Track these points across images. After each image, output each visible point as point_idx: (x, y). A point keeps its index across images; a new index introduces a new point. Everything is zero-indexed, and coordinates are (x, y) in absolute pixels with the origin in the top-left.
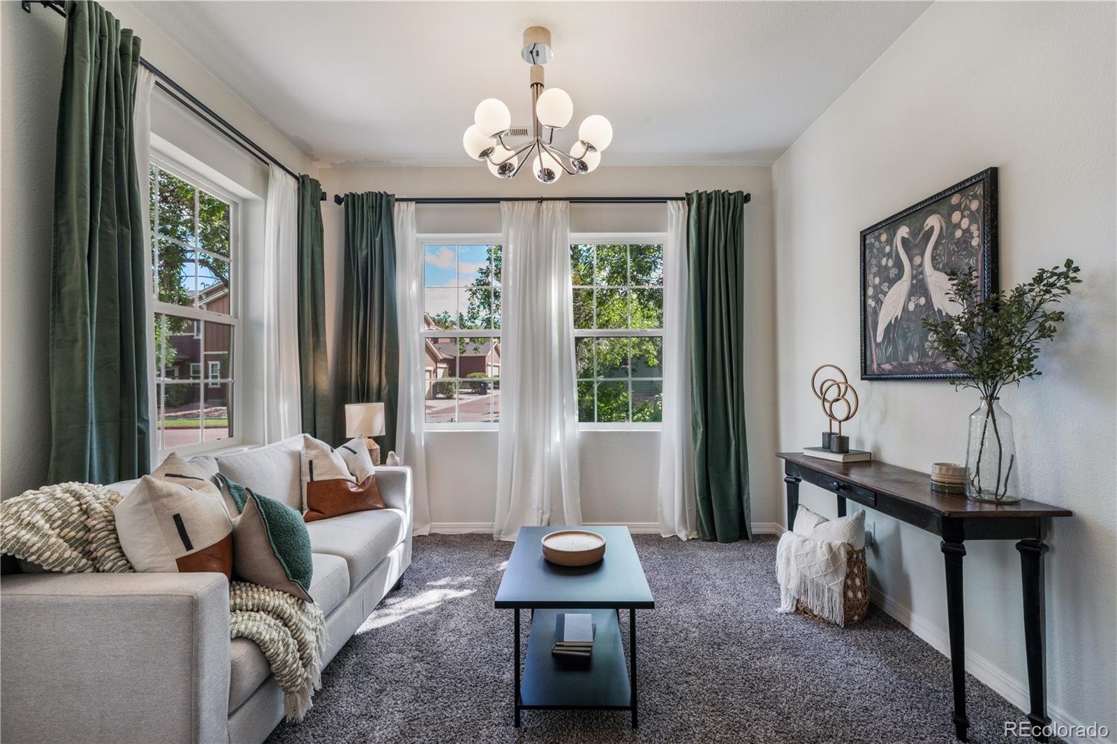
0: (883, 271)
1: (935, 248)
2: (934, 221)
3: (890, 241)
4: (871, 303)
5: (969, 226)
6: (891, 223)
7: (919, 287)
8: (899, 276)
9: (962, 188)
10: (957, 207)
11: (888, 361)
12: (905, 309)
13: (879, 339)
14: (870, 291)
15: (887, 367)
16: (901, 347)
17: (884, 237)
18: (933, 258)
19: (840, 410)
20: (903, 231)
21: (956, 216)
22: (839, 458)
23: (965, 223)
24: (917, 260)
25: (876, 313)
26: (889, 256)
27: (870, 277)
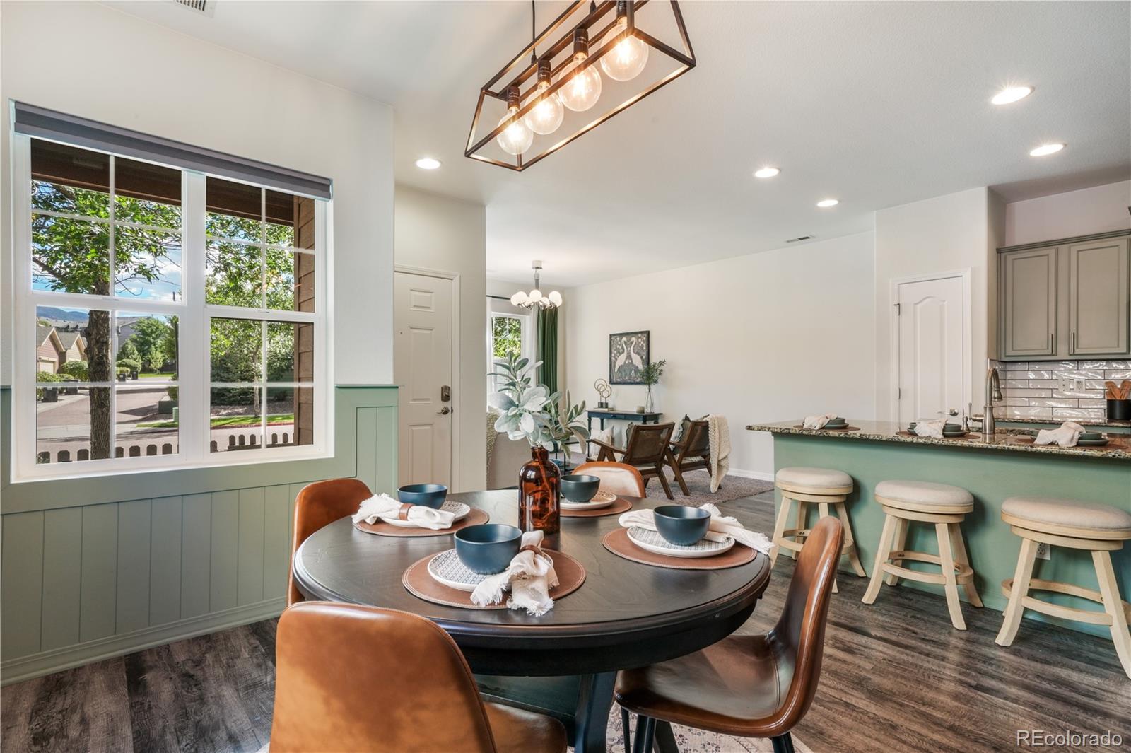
0: (617, 349)
1: (634, 346)
2: (633, 339)
3: (620, 341)
4: (613, 359)
5: (642, 343)
6: (621, 335)
7: (629, 357)
8: (623, 352)
9: (641, 332)
10: (640, 337)
11: (619, 378)
12: (625, 363)
13: (616, 371)
14: (613, 355)
15: (619, 380)
16: (623, 374)
17: (618, 339)
18: (634, 349)
19: (605, 394)
20: (624, 339)
21: (640, 340)
22: (606, 410)
23: (642, 342)
24: (629, 349)
25: (615, 362)
26: (620, 345)
27: (613, 350)
